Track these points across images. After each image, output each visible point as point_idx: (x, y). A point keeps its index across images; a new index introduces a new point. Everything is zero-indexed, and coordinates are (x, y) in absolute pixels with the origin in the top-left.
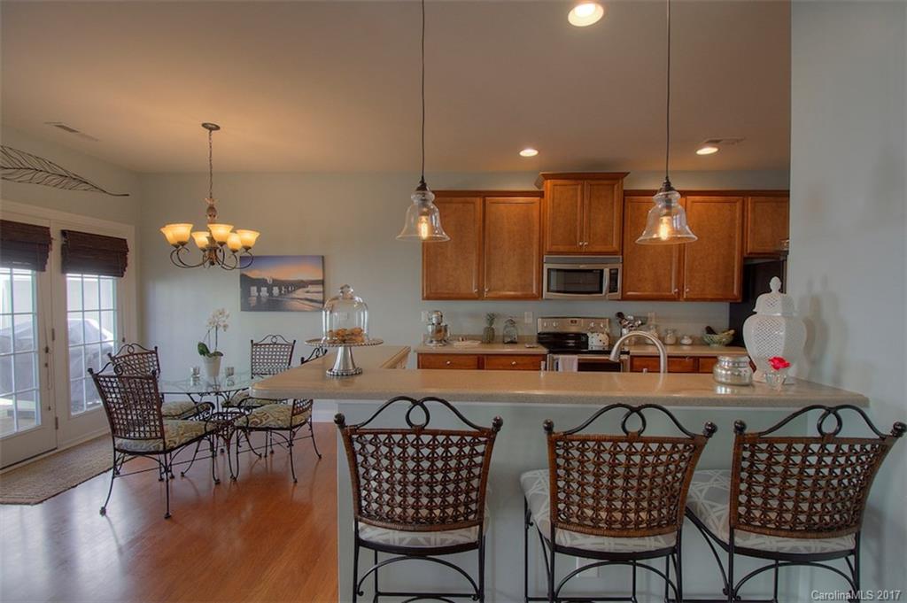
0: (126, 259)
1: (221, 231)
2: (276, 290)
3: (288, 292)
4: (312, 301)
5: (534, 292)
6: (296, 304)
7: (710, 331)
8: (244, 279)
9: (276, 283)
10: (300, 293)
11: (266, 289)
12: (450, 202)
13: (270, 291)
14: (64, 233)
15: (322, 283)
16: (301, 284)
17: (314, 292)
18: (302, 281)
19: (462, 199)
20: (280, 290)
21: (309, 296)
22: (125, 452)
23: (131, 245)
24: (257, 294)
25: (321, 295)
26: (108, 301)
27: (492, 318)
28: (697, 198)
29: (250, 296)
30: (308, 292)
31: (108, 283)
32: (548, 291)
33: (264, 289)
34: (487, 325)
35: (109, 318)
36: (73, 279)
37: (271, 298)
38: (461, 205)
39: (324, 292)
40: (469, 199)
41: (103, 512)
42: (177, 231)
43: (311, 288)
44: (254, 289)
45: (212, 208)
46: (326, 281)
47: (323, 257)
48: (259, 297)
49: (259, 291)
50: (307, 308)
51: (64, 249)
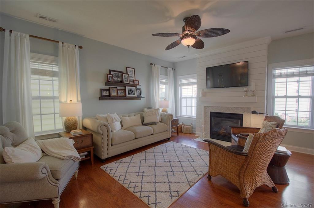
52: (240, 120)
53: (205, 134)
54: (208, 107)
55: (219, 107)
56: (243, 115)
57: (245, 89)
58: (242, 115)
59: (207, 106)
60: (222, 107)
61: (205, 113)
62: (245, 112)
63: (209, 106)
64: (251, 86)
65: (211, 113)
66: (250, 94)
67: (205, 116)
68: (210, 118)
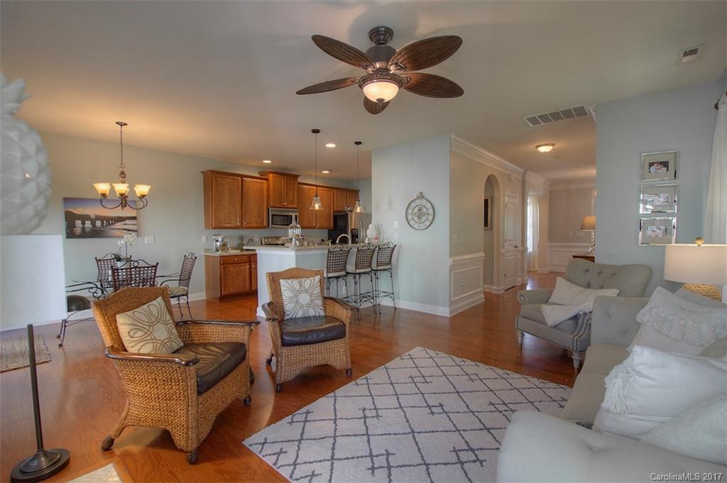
2: (98, 223)
3: (110, 224)
5: (265, 224)
7: (323, 240)
8: (69, 214)
9: (99, 218)
10: (119, 225)
11: (89, 222)
12: (227, 178)
13: (93, 223)
15: (136, 218)
16: (121, 219)
18: (120, 217)
19: (233, 177)
20: (103, 223)
21: (126, 227)
24: (82, 226)
27: (242, 238)
28: (321, 188)
29: (75, 227)
30: (125, 224)
32: (272, 224)
34: (240, 242)
37: (95, 229)
38: (231, 180)
40: (236, 177)
43: (127, 222)
44: (78, 222)
45: (122, 173)
46: (139, 217)
48: (83, 229)
49: (83, 223)
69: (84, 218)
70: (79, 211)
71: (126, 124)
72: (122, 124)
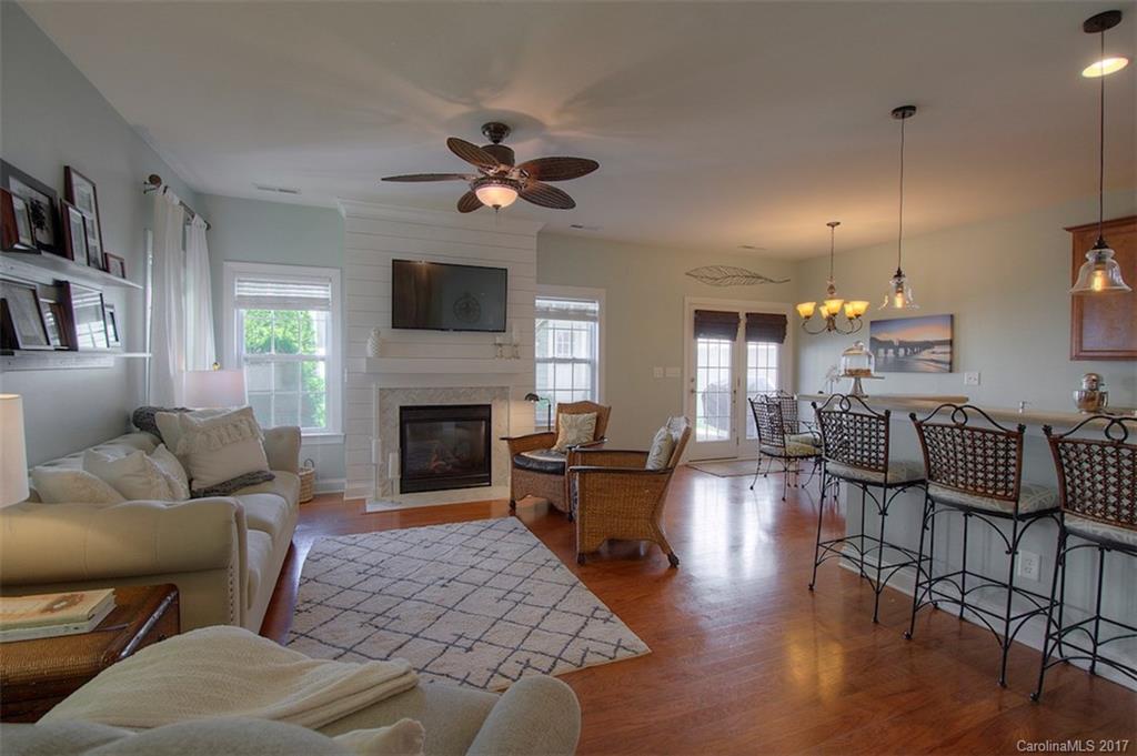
0: (785, 329)
1: (833, 305)
2: (902, 351)
3: (914, 353)
4: (937, 362)
6: (922, 365)
8: (873, 341)
9: (903, 344)
10: (925, 354)
13: (896, 353)
14: (747, 315)
15: (951, 343)
16: (927, 345)
17: (941, 353)
18: (928, 342)
20: (906, 351)
21: (934, 357)
22: (765, 453)
23: (789, 318)
24: (884, 356)
25: (948, 355)
26: (773, 362)
30: (933, 353)
31: (773, 347)
33: (891, 351)
35: (773, 374)
36: (752, 346)
39: (951, 353)
41: (752, 488)
42: (806, 308)
43: (936, 349)
44: (881, 351)
45: (832, 287)
46: (955, 342)
47: (952, 316)
49: (886, 352)
50: (932, 369)
51: (748, 326)
52: (484, 423)
53: (383, 486)
54: (392, 390)
55: (429, 389)
56: (493, 409)
57: (499, 338)
58: (489, 407)
59: (390, 389)
60: (436, 389)
61: (383, 410)
62: (495, 398)
63: (397, 389)
64: (511, 331)
65: (401, 408)
66: (507, 350)
67: (383, 422)
68: (398, 427)
69: (888, 345)
70: (882, 337)
71: (838, 224)
72: (832, 225)
